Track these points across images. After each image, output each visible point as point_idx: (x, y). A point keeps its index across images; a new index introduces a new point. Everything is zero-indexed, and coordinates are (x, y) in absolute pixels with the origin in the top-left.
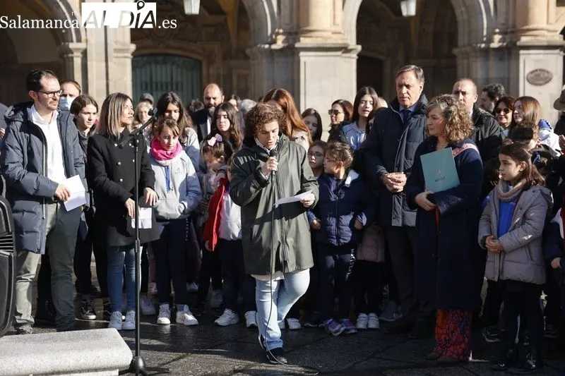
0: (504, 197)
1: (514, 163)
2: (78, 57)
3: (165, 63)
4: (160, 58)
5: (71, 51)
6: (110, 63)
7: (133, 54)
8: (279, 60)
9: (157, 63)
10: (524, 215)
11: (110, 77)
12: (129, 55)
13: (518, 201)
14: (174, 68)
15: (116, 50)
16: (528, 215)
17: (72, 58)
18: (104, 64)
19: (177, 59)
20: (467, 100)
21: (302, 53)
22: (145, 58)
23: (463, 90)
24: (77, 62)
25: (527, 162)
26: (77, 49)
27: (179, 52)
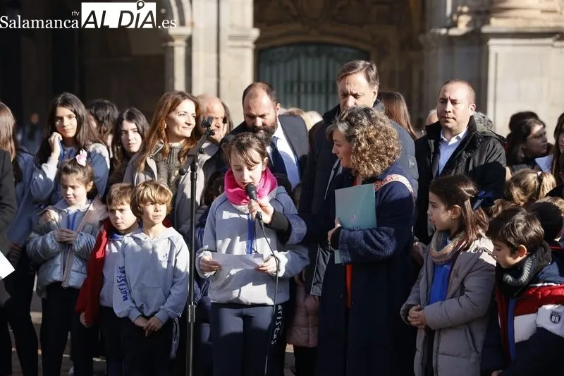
0: (437, 258)
1: (443, 207)
2: (179, 46)
3: (319, 55)
4: (312, 49)
5: (171, 39)
6: (223, 55)
7: (256, 42)
8: (460, 52)
9: (308, 55)
10: (462, 284)
11: (222, 74)
12: (250, 44)
13: (453, 265)
14: (331, 63)
15: (232, 38)
16: (467, 285)
17: (173, 47)
18: (214, 56)
19: (335, 49)
20: (458, 112)
21: (492, 42)
22: (292, 49)
23: (452, 98)
24: (180, 53)
25: (463, 206)
26: (180, 36)
27: (338, 40)
